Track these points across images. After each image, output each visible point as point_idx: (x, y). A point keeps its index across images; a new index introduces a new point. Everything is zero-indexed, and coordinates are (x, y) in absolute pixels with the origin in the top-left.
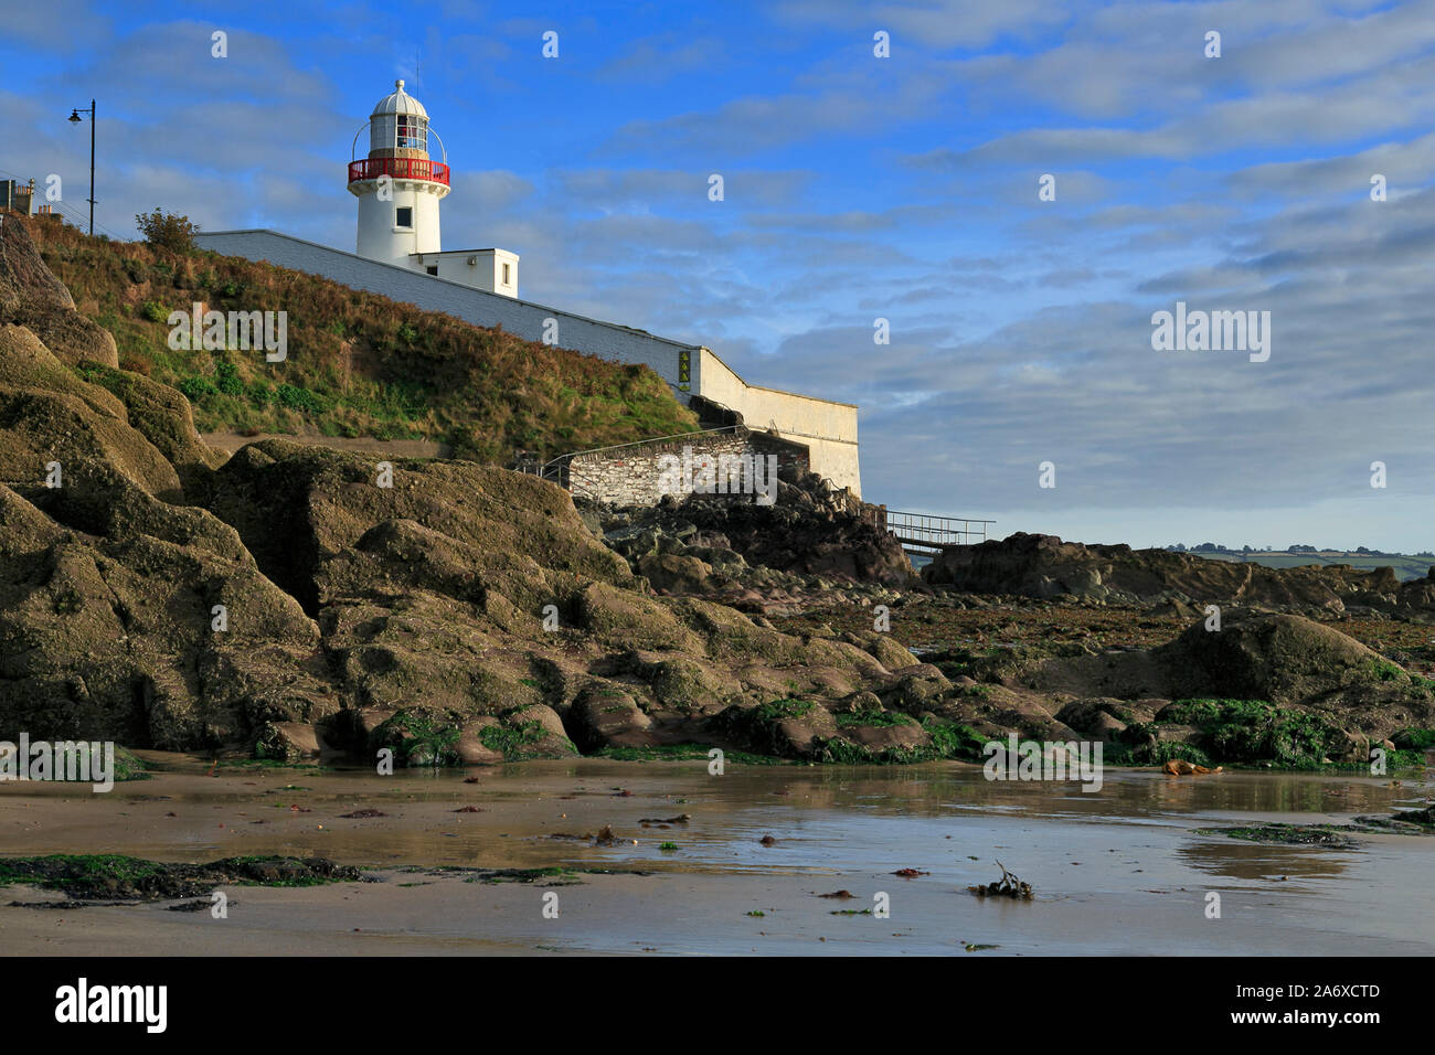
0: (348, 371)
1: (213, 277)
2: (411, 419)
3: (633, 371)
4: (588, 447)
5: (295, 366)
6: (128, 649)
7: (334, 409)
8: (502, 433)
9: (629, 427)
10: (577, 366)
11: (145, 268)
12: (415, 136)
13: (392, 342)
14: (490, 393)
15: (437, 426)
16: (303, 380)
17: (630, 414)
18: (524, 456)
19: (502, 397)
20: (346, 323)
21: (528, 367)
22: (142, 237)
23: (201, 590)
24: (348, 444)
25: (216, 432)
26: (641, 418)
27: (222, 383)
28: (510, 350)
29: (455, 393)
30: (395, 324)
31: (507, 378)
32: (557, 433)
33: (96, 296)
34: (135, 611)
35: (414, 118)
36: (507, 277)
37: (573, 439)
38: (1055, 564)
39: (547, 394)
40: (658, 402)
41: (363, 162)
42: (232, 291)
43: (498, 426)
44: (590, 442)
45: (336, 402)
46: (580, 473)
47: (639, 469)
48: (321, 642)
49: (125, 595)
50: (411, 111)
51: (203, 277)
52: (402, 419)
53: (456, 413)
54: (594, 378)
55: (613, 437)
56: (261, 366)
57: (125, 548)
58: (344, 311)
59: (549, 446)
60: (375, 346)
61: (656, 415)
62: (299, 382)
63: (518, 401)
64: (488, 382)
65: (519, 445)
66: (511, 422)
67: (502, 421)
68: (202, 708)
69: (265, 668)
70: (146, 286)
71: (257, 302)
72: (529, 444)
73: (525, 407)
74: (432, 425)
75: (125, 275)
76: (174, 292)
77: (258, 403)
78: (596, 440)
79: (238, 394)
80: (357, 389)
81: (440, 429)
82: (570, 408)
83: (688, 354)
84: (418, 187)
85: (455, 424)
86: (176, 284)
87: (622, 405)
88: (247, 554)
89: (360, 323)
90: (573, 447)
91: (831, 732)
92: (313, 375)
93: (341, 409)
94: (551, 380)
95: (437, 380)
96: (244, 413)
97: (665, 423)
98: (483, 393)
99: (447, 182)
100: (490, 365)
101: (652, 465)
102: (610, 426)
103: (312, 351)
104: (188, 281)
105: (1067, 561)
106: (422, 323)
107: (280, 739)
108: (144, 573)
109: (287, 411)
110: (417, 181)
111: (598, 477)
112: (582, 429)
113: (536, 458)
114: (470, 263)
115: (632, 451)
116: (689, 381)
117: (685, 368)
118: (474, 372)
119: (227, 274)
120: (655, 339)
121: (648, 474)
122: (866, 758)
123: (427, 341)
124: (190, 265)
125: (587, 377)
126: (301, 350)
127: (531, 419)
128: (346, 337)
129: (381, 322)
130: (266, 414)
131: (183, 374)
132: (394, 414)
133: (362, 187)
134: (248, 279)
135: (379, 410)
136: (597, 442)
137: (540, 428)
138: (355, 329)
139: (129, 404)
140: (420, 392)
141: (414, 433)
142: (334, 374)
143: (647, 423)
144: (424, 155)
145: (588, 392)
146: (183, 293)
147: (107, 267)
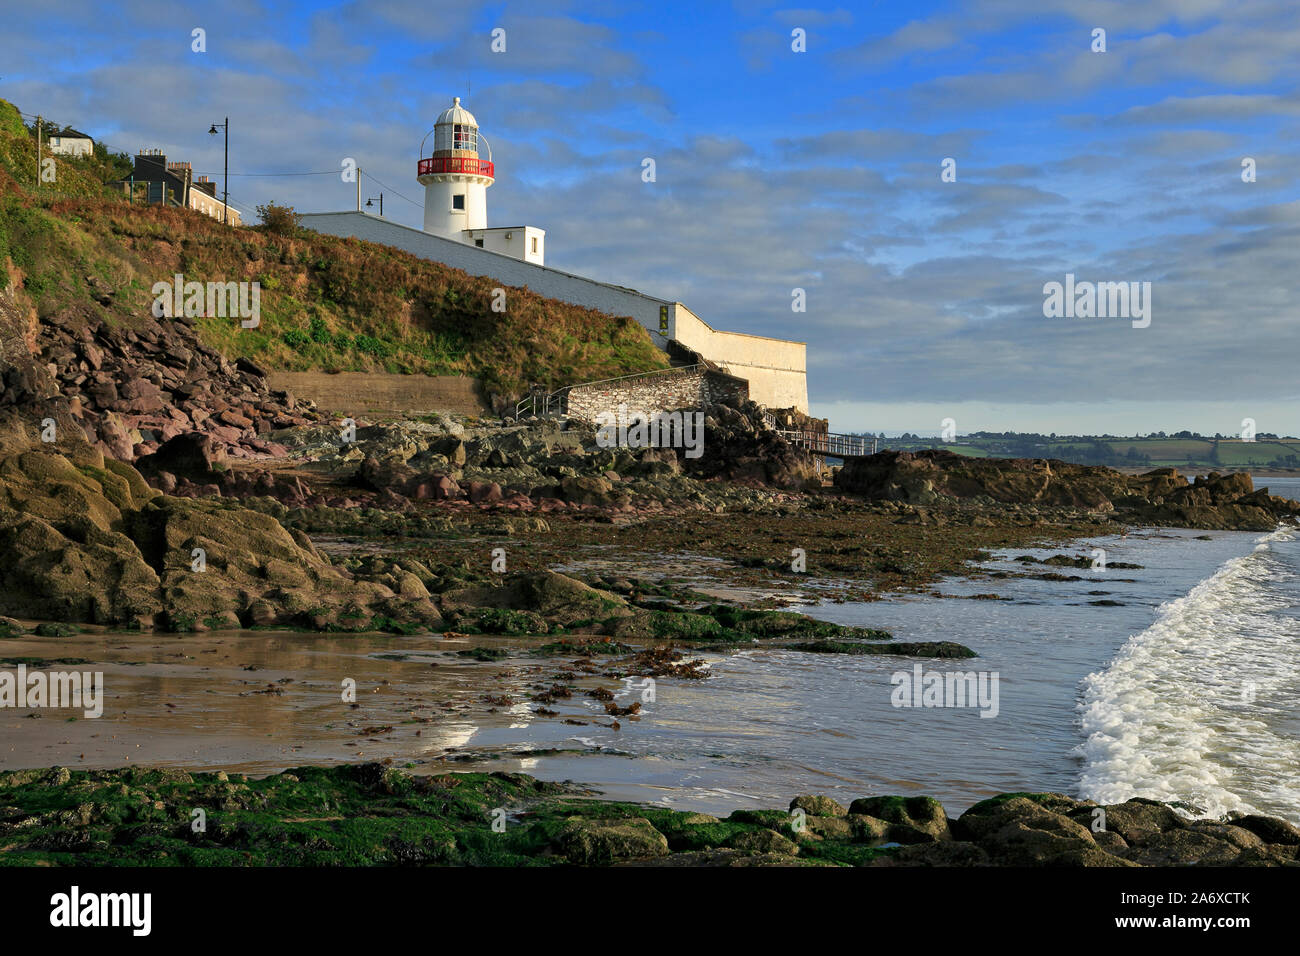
0: (407, 324)
1: (309, 256)
2: (453, 360)
3: (622, 322)
4: (584, 381)
5: (368, 321)
6: (89, 587)
7: (396, 353)
8: (519, 371)
9: (615, 365)
10: (578, 320)
11: (260, 250)
12: (467, 140)
13: (440, 302)
14: (512, 340)
15: (472, 365)
16: (374, 332)
17: (616, 355)
18: (535, 388)
19: (521, 344)
20: (406, 289)
21: (540, 321)
22: (260, 222)
23: (117, 565)
24: (406, 379)
25: (309, 371)
26: (625, 359)
27: (314, 334)
28: (528, 308)
29: (486, 341)
30: (443, 289)
31: (524, 329)
32: (561, 371)
33: (223, 271)
34: (92, 573)
35: (466, 128)
36: (534, 248)
37: (573, 375)
38: (907, 474)
39: (554, 341)
40: (638, 346)
41: (428, 160)
42: (323, 266)
43: (516, 365)
44: (585, 377)
45: (398, 348)
46: (576, 400)
47: (620, 398)
48: (160, 585)
49: (89, 567)
50: (464, 122)
51: (302, 254)
52: (446, 360)
53: (486, 356)
54: (591, 328)
55: (603, 373)
56: (343, 321)
57: (91, 549)
58: (405, 280)
59: (554, 380)
60: (427, 306)
61: (636, 357)
62: (371, 332)
63: (532, 347)
64: (510, 332)
65: (532, 380)
66: (526, 363)
67: (520, 362)
68: (113, 609)
69: (137, 595)
70: (261, 262)
71: (341, 274)
72: (539, 379)
73: (538, 352)
74: (468, 365)
75: (245, 255)
76: (280, 267)
77: (341, 350)
78: (589, 375)
79: (326, 342)
80: (414, 338)
81: (474, 368)
82: (571, 352)
83: (667, 308)
84: (469, 179)
85: (485, 364)
86: (282, 261)
87: (611, 349)
88: (138, 550)
89: (416, 288)
90: (572, 381)
91: (334, 621)
92: (381, 328)
93: (401, 353)
94: (558, 331)
95: (472, 330)
96: (330, 357)
97: (643, 362)
98: (506, 341)
99: (492, 175)
100: (512, 320)
101: (630, 394)
102: (600, 365)
103: (381, 310)
104: (291, 258)
105: (916, 472)
106: (463, 288)
107: (138, 621)
108: (97, 558)
109: (361, 355)
110: (469, 175)
111: (589, 403)
112: (580, 368)
113: (545, 389)
114: (507, 237)
115: (616, 384)
116: (667, 328)
117: (664, 318)
118: (500, 325)
119: (320, 253)
120: (642, 296)
121: (628, 401)
122: (344, 631)
123: (466, 302)
124: (292, 247)
125: (586, 328)
126: (373, 309)
127: (541, 360)
128: (407, 299)
129: (432, 288)
130: (346, 357)
131: (286, 328)
132: (441, 356)
133: (428, 180)
134: (335, 256)
135: (430, 354)
136: (590, 378)
137: (548, 367)
138: (413, 293)
139: (103, 485)
140: (460, 340)
141: (454, 371)
142: (398, 326)
143: (629, 362)
144: (474, 155)
145: (585, 340)
146: (288, 267)
147: (232, 248)
